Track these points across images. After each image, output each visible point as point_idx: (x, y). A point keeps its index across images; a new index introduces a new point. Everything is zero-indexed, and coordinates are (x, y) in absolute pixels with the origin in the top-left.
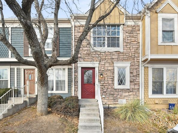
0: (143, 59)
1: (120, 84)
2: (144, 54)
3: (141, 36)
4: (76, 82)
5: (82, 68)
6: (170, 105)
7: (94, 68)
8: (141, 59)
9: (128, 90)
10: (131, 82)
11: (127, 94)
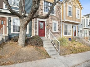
0: (62, 21)
1: (54, 30)
2: (63, 19)
3: (61, 11)
4: (36, 28)
5: (39, 21)
6: (69, 39)
7: (44, 22)
8: (62, 20)
9: (57, 33)
10: (58, 29)
11: (57, 34)
